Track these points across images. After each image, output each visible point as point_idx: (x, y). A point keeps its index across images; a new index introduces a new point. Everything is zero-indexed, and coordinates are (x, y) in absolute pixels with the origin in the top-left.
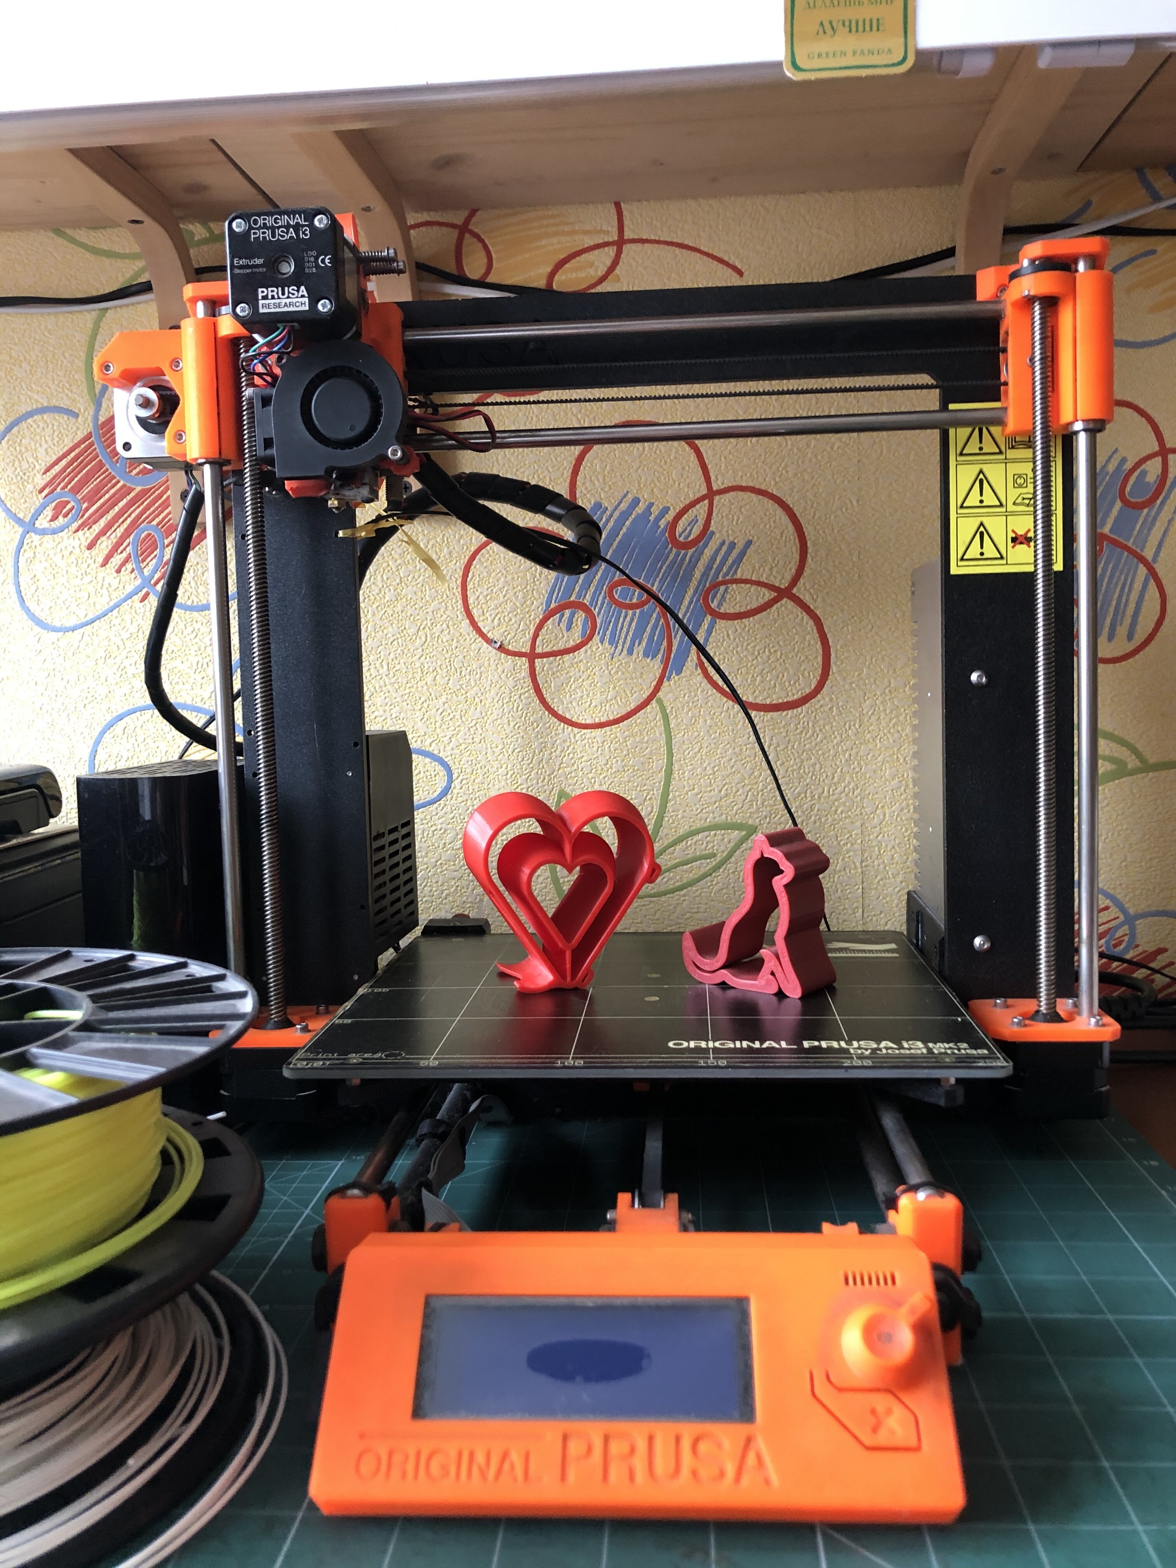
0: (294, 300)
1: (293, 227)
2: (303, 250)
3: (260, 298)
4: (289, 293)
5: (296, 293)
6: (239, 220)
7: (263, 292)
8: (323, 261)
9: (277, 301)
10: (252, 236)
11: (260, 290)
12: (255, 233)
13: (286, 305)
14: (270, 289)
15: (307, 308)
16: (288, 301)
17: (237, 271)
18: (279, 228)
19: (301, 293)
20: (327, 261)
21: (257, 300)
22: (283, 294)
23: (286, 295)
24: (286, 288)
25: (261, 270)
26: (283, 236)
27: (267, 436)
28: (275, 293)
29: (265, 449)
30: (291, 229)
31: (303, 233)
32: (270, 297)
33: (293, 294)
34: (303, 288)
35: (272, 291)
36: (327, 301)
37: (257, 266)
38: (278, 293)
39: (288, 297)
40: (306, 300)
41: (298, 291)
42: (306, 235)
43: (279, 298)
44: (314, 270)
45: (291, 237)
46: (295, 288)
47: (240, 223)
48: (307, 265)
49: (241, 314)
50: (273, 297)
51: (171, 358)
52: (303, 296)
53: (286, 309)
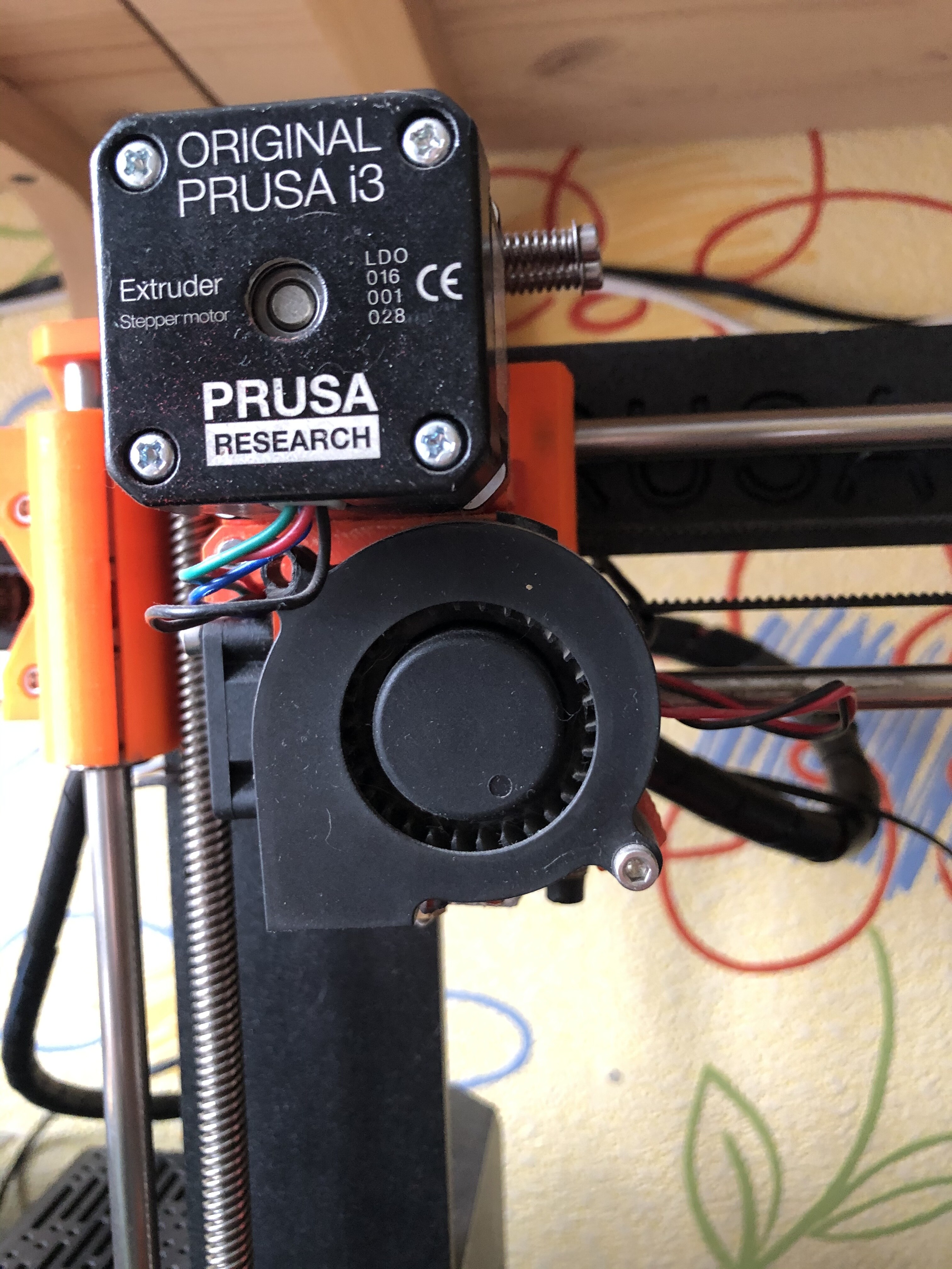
0: (329, 424)
1: (327, 163)
2: (361, 246)
3: (209, 414)
4: (310, 397)
5: (334, 397)
6: (136, 147)
7: (218, 394)
8: (433, 283)
9: (270, 426)
10: (182, 200)
11: (208, 387)
12: (191, 190)
13: (299, 440)
14: (243, 384)
15: (374, 452)
16: (307, 425)
17: (131, 322)
18: (274, 168)
19: (352, 399)
20: (446, 282)
21: (200, 423)
22: (290, 401)
23: (300, 408)
24: (301, 382)
25: (211, 315)
26: (289, 198)
27: (235, 757)
28: (260, 400)
29: (234, 789)
30: (319, 172)
31: (362, 184)
32: (243, 412)
33: (326, 403)
34: (359, 380)
35: (252, 391)
36: (446, 427)
37: (200, 304)
38: (270, 399)
39: (308, 413)
40: (372, 422)
41: (342, 391)
42: (372, 191)
43: (275, 415)
44: (400, 315)
45: (320, 201)
46: (333, 381)
47: (142, 157)
48: (374, 296)
49: (144, 472)
50: (254, 413)
51: (10, 496)
52: (360, 410)
53: (300, 455)
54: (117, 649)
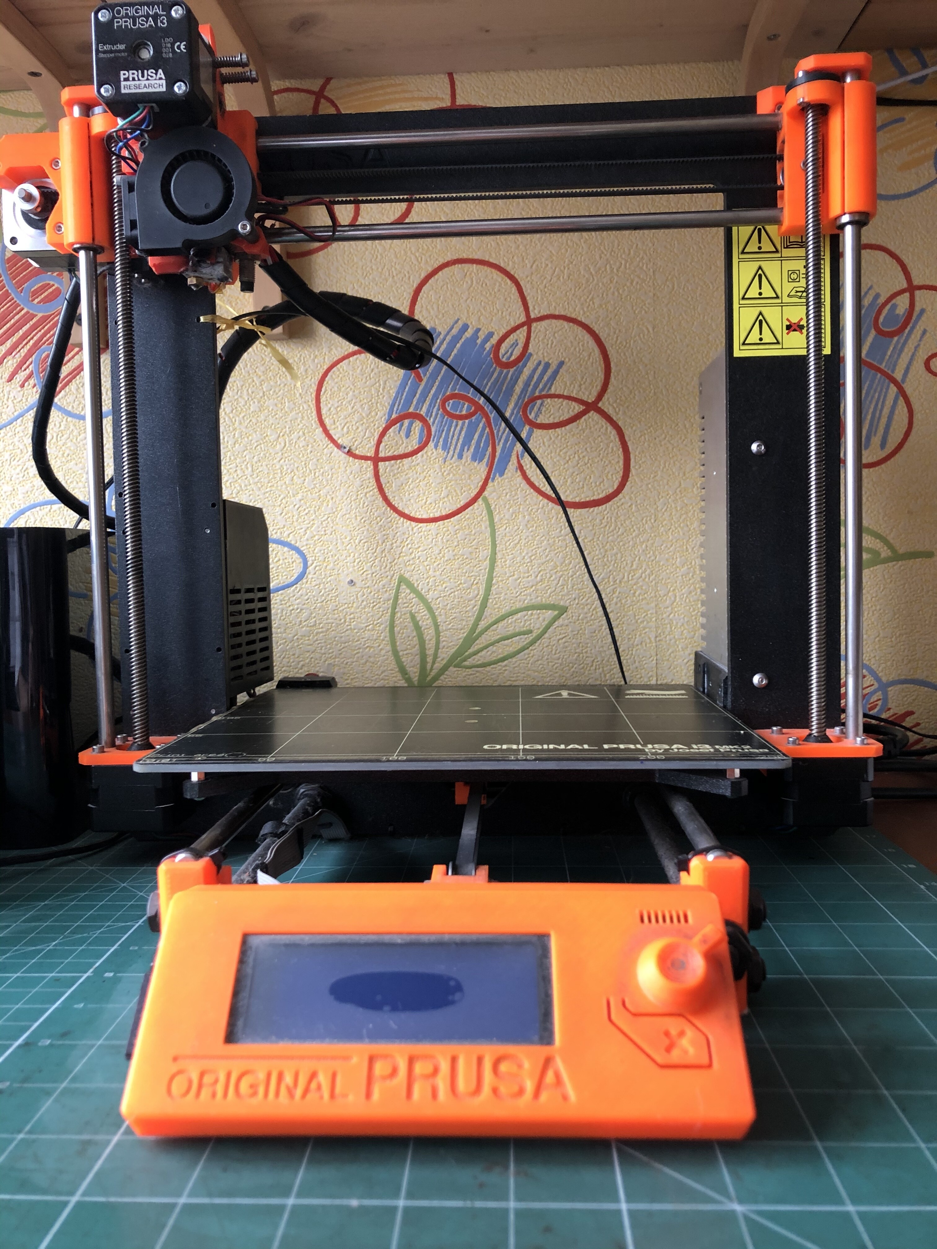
0: (153, 82)
1: (152, 16)
2: (161, 37)
3: (122, 79)
4: (148, 75)
5: (154, 75)
6: (104, 11)
7: (124, 74)
8: (179, 47)
9: (137, 83)
10: (116, 24)
11: (122, 72)
12: (118, 22)
13: (145, 86)
14: (131, 72)
15: (164, 89)
16: (147, 83)
17: (101, 55)
18: (139, 17)
19: (159, 76)
20: (182, 47)
21: (120, 81)
22: (143, 76)
23: (145, 78)
24: (146, 71)
25: (123, 54)
26: (142, 25)
27: (132, 218)
28: (135, 76)
29: (131, 230)
30: (150, 18)
31: (162, 22)
32: (131, 79)
33: (152, 77)
34: (160, 71)
35: (133, 74)
36: (182, 83)
37: (120, 51)
38: (138, 76)
39: (148, 79)
40: (164, 82)
41: (156, 74)
42: (163, 24)
43: (139, 80)
44: (171, 55)
45: (151, 26)
46: (154, 71)
47: (105, 13)
48: (164, 50)
49: (105, 94)
50: (134, 79)
51: (51, 158)
52: (160, 79)
53: (145, 90)
54: (92, 205)
